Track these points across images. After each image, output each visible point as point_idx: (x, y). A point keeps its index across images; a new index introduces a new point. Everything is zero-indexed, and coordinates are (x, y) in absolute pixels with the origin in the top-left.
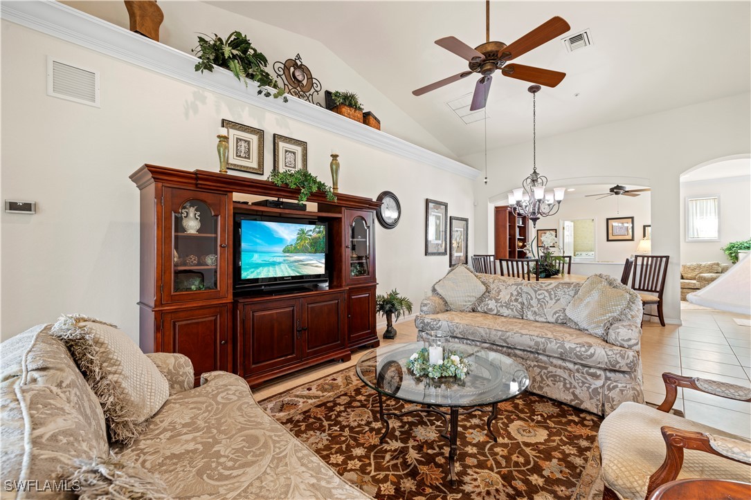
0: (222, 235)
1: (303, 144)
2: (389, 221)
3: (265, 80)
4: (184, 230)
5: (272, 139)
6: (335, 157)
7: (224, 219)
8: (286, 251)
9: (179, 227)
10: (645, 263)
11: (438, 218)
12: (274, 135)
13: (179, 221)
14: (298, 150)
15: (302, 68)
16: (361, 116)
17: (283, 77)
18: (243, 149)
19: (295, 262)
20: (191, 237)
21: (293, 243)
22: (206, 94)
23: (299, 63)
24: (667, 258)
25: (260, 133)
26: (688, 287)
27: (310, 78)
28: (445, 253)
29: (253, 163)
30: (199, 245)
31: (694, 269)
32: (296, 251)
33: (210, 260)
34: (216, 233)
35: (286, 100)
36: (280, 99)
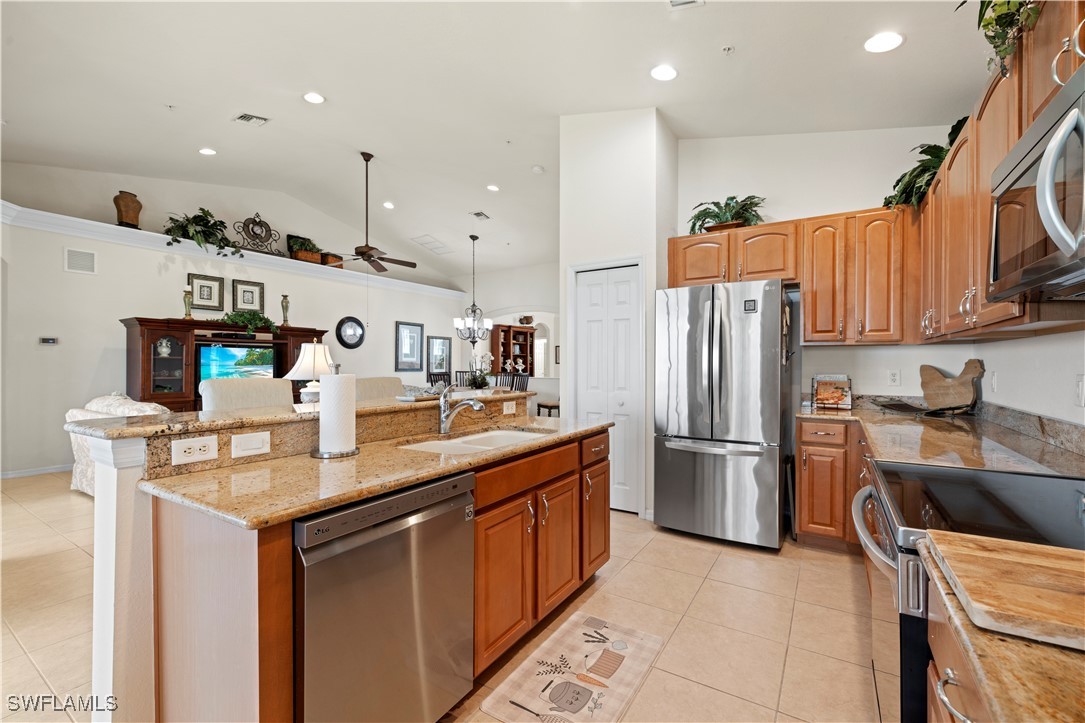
0: (186, 356)
1: (261, 286)
2: (350, 341)
3: (224, 243)
4: (159, 354)
5: (231, 283)
6: (285, 297)
7: (188, 347)
8: (238, 364)
9: (156, 353)
11: (411, 338)
12: (233, 281)
13: (155, 348)
14: (256, 290)
15: (261, 224)
16: (319, 257)
17: (243, 233)
18: (206, 293)
19: (245, 372)
20: (164, 359)
21: (243, 358)
22: (176, 256)
23: (258, 220)
25: (221, 281)
27: (269, 230)
28: (421, 369)
29: (215, 302)
30: (170, 363)
32: (246, 364)
33: (177, 374)
34: (182, 355)
35: (242, 256)
36: (238, 255)
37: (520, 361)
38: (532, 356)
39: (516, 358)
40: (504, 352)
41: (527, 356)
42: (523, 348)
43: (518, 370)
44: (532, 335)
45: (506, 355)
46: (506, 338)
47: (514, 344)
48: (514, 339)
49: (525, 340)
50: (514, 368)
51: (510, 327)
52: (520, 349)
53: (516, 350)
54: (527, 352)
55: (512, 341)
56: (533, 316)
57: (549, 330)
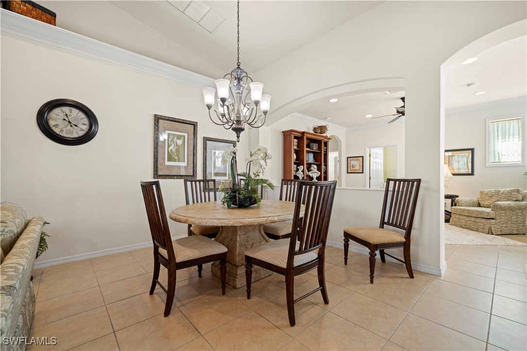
10: (391, 188)
24: (419, 181)
26: (482, 216)
31: (491, 196)
37: (314, 168)
38: (326, 165)
39: (309, 166)
40: (297, 159)
41: (321, 164)
42: (317, 156)
43: (312, 179)
44: (326, 144)
45: (299, 162)
46: (300, 145)
47: (308, 152)
48: (308, 146)
49: (320, 148)
50: (308, 176)
51: (303, 133)
52: (314, 157)
53: (310, 158)
54: (321, 159)
55: (306, 149)
56: (327, 127)
57: (341, 142)
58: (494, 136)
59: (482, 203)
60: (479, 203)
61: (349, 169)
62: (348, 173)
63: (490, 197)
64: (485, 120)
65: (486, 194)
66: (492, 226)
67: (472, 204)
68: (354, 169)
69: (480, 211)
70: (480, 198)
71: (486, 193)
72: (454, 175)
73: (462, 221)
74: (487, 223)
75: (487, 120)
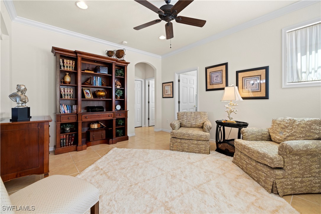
49: (110, 72)
51: (75, 53)
54: (112, 83)
55: (80, 71)
56: (124, 51)
57: (156, 69)
58: (292, 49)
59: (273, 136)
60: (270, 136)
61: (164, 94)
62: (163, 98)
63: (283, 128)
64: (282, 30)
65: (279, 124)
66: (277, 181)
67: (260, 137)
68: (167, 94)
69: (260, 154)
70: (271, 129)
71: (278, 122)
72: (244, 98)
73: (243, 161)
74: (271, 174)
75: (283, 31)
